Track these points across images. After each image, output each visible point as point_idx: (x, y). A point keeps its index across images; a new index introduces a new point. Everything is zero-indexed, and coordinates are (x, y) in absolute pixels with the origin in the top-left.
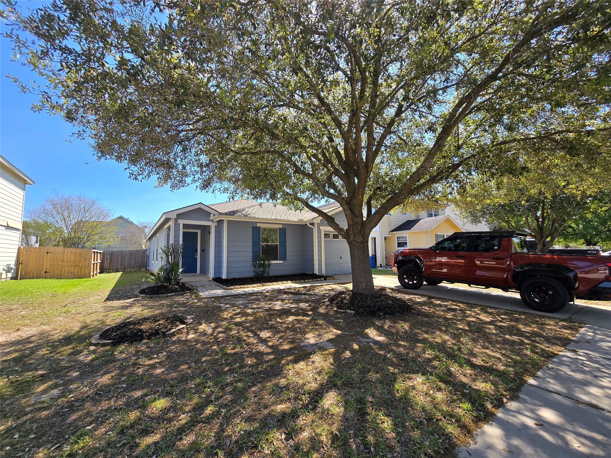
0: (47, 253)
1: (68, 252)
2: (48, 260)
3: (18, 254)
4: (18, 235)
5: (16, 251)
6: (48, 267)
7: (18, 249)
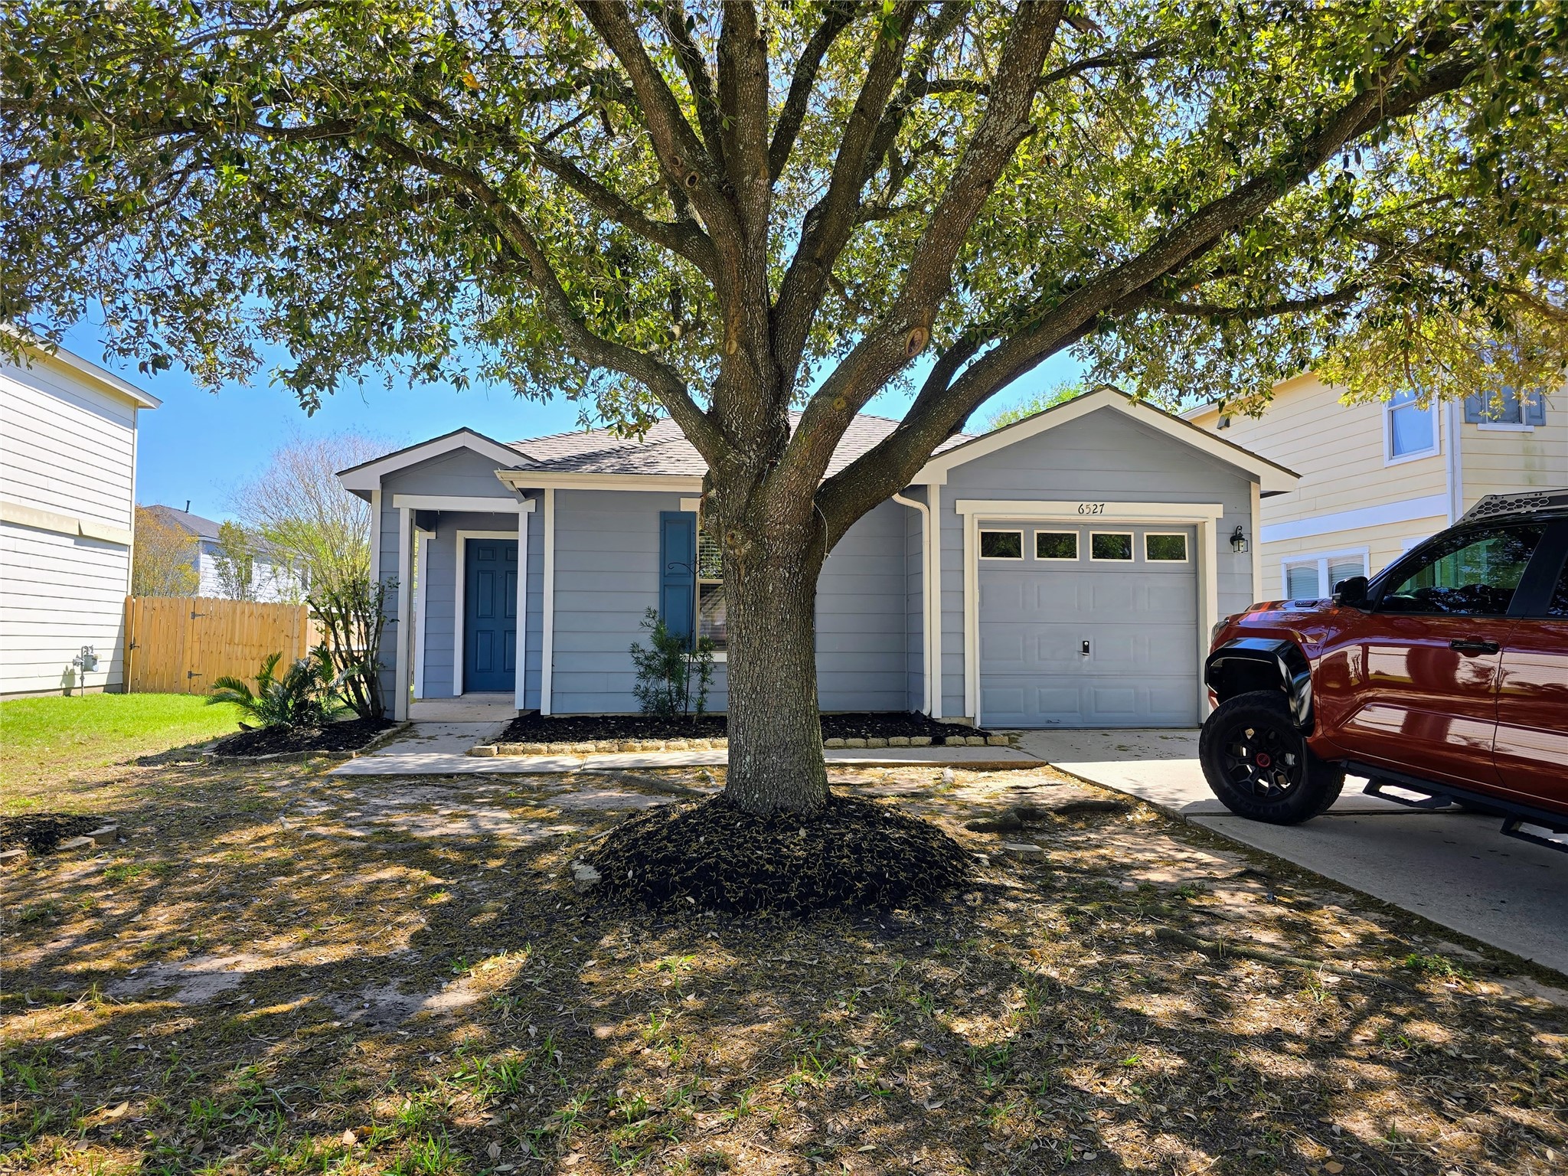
0: (194, 615)
1: (243, 612)
2: (196, 638)
3: (125, 616)
4: (123, 563)
5: (120, 609)
6: (195, 661)
7: (125, 604)
